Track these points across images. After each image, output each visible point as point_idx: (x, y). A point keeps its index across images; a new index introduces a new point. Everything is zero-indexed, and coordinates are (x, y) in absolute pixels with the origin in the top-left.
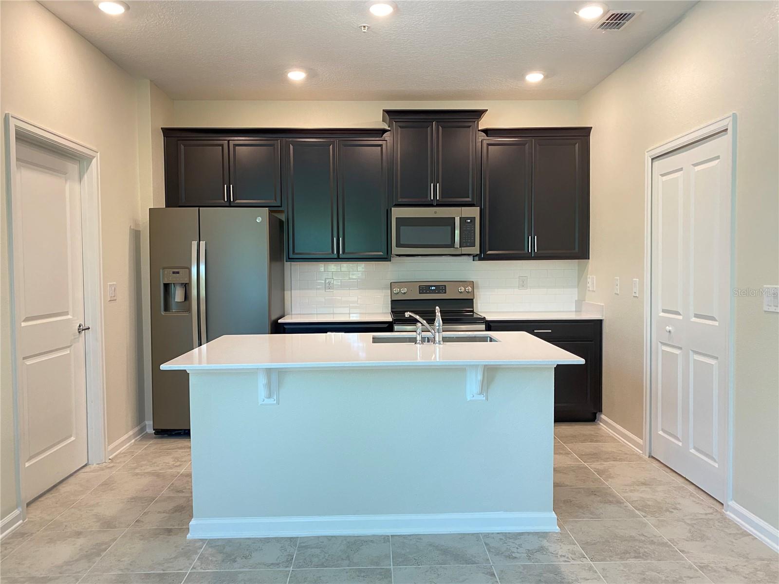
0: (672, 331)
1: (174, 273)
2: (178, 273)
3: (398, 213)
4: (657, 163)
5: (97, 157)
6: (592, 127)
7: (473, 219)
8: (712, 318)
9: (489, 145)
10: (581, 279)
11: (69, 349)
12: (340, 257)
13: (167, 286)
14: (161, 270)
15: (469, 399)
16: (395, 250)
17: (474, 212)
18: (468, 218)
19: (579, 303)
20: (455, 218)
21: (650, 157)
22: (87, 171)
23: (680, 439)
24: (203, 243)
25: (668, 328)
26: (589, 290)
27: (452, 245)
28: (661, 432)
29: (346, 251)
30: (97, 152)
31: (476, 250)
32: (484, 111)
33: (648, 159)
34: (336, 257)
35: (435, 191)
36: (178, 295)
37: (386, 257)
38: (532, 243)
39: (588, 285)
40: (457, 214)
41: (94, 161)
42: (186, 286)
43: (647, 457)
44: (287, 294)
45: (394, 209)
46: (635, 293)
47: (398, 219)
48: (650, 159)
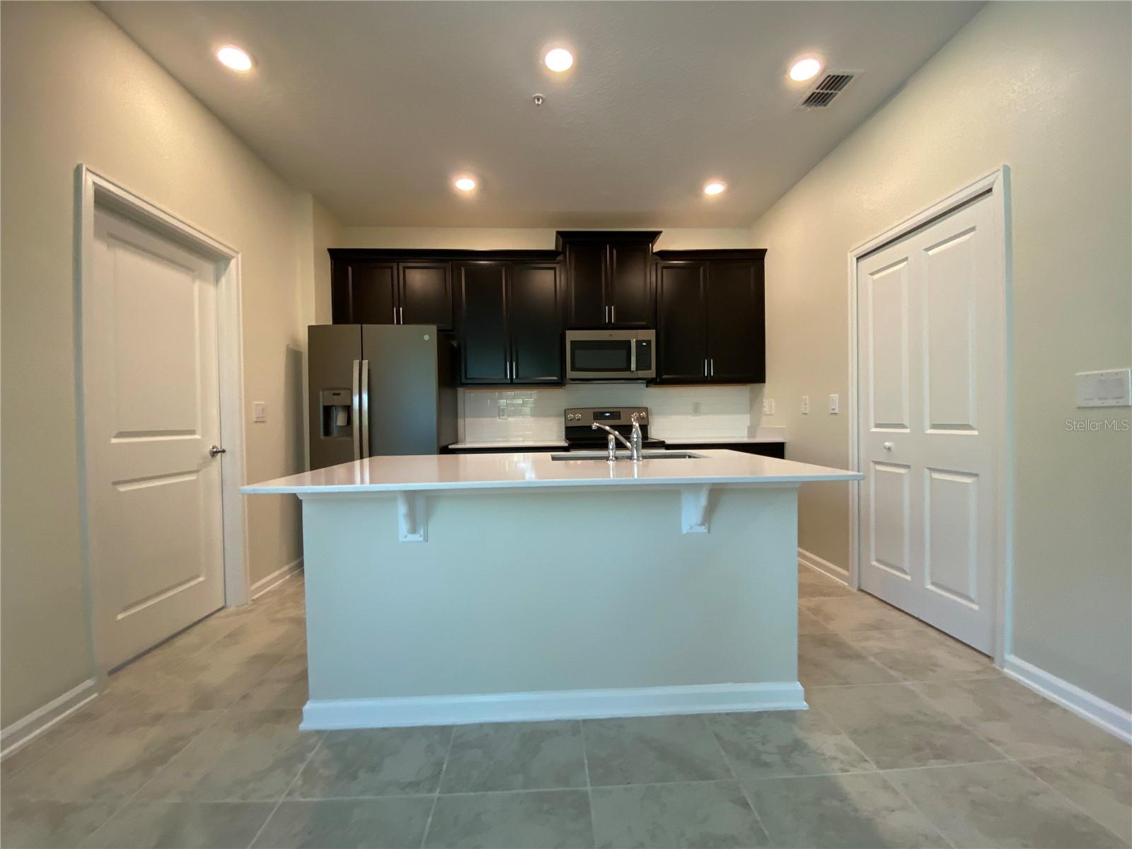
0: (893, 449)
1: (334, 394)
2: (339, 394)
3: (571, 336)
4: (864, 262)
5: (238, 260)
6: (766, 250)
7: (649, 342)
8: (967, 427)
9: (664, 268)
10: (754, 405)
11: (196, 474)
12: (514, 381)
13: (328, 410)
14: (321, 393)
15: (685, 531)
16: (570, 374)
17: (650, 335)
18: (644, 341)
19: (752, 430)
20: (630, 341)
21: (854, 256)
22: (224, 272)
23: (908, 572)
24: (365, 362)
25: (888, 444)
26: (766, 415)
27: (628, 368)
28: (874, 563)
29: (519, 376)
30: (238, 253)
31: (651, 373)
32: (661, 232)
33: (851, 261)
34: (509, 381)
35: (610, 314)
36: (340, 420)
37: (560, 383)
38: (709, 368)
39: (764, 409)
40: (633, 337)
41: (233, 263)
42: (348, 409)
43: (855, 590)
44: (460, 422)
45: (568, 332)
46: (833, 409)
47: (572, 342)
48: (855, 260)
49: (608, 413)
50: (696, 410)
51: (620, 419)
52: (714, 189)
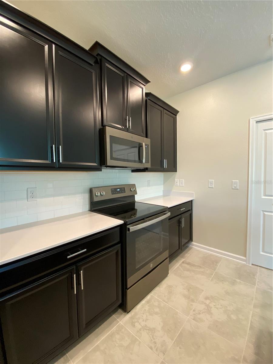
6: (179, 112)
7: (148, 146)
16: (109, 162)
17: (148, 141)
28: (262, 253)
31: (149, 165)
32: (150, 82)
33: (252, 122)
37: (99, 168)
38: (165, 164)
39: (176, 184)
40: (142, 141)
43: (251, 265)
46: (235, 187)
48: (255, 122)
49: (119, 188)
51: (124, 192)
52: (186, 68)
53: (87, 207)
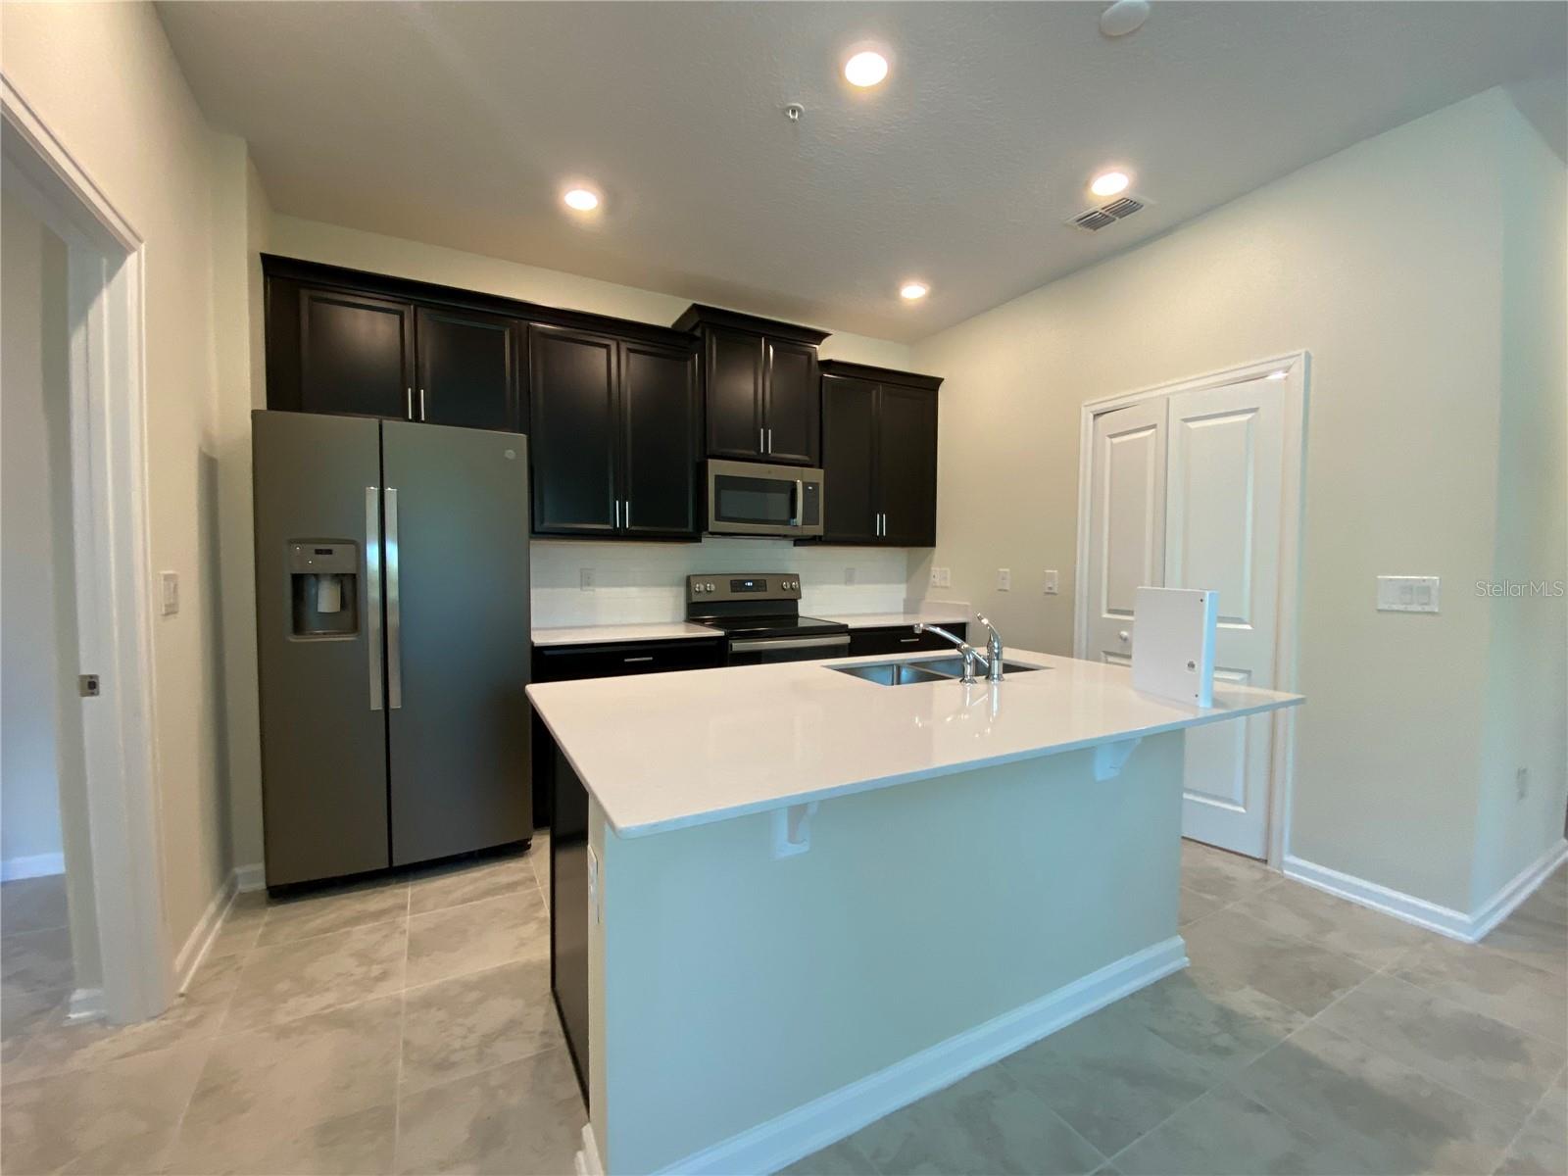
1: (318, 552)
2: (329, 552)
3: (717, 467)
5: (139, 255)
6: (943, 379)
7: (816, 485)
8: (1237, 620)
14: (285, 547)
16: (713, 524)
17: (817, 476)
18: (812, 484)
19: (911, 603)
20: (796, 482)
21: (1091, 412)
24: (392, 491)
25: (1124, 633)
26: (935, 587)
27: (791, 521)
30: (141, 243)
31: (819, 530)
33: (1088, 416)
35: (766, 440)
36: (327, 599)
37: (695, 535)
38: (881, 526)
39: (933, 580)
40: (799, 476)
41: (131, 260)
45: (711, 462)
46: (1050, 588)
47: (718, 478)
48: (1092, 416)
49: (750, 581)
50: (849, 579)
51: (766, 590)
52: (913, 292)
53: (682, 613)
